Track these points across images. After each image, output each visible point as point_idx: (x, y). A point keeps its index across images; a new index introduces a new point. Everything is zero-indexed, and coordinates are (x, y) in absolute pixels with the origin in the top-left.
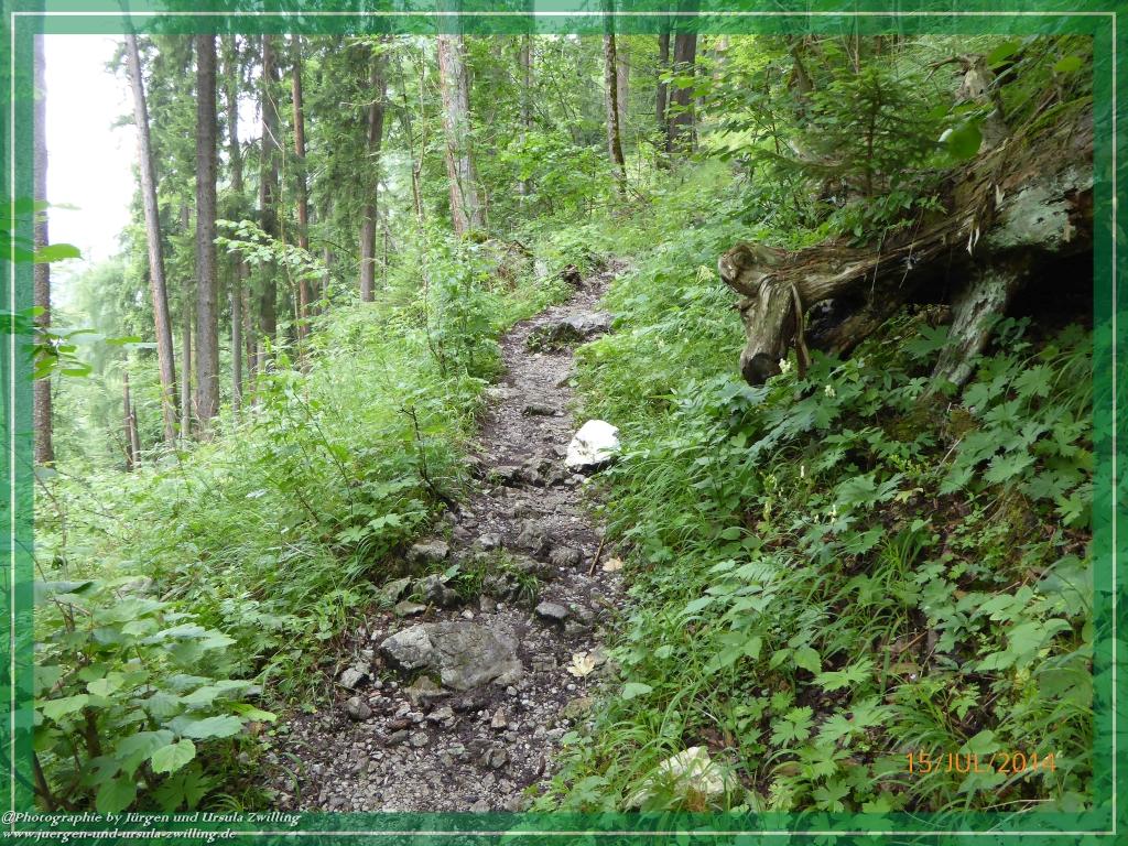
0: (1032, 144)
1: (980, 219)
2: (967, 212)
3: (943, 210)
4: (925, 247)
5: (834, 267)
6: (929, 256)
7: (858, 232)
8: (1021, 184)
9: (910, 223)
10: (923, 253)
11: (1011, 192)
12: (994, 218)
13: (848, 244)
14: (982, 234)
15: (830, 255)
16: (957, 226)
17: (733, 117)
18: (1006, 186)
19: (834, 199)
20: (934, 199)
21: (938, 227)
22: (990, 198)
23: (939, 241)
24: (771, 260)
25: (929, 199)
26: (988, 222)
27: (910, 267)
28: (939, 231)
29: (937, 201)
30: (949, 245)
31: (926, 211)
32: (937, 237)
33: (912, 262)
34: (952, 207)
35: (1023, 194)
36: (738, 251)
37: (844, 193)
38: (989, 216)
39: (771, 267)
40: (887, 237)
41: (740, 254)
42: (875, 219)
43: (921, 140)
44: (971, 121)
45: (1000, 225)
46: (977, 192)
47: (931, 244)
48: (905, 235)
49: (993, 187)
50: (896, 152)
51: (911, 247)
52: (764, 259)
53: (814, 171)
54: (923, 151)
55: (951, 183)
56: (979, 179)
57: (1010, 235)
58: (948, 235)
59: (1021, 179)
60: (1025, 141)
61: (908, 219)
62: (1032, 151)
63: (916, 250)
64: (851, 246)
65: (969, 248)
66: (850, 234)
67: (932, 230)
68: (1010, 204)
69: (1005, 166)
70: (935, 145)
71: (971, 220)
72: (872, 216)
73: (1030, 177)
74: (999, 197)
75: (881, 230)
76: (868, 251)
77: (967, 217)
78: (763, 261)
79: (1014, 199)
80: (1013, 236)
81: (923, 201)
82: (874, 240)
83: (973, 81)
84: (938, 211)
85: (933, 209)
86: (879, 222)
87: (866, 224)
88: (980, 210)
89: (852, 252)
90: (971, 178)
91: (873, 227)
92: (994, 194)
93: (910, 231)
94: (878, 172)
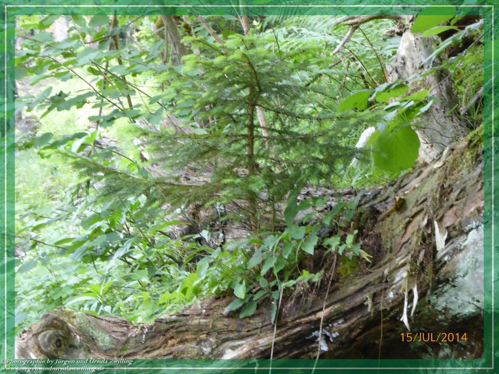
0: (477, 159)
1: (417, 272)
2: (399, 261)
3: (365, 255)
4: (345, 315)
5: (207, 350)
6: (350, 329)
7: (240, 292)
8: (468, 221)
9: (317, 278)
10: (340, 325)
11: (455, 233)
12: (436, 271)
13: (226, 310)
14: (422, 295)
15: (200, 329)
16: (385, 282)
17: (58, 87)
18: (448, 222)
19: (205, 234)
20: (350, 239)
21: (360, 283)
22: (427, 239)
23: (362, 306)
24: (104, 339)
25: (343, 240)
26: (428, 277)
27: (325, 348)
28: (361, 290)
29: (356, 241)
30: (378, 313)
31: (341, 258)
32: (358, 299)
33: (327, 339)
34: (378, 253)
35: (473, 235)
36: (47, 327)
37: (219, 224)
38: (429, 268)
39: (106, 352)
40: (286, 299)
41: (50, 332)
42: (264, 271)
43: (326, 147)
44: (399, 116)
45: (447, 281)
46: (411, 229)
47: (353, 310)
48: (311, 297)
49: (430, 224)
50: (290, 164)
51: (321, 315)
52: (93, 340)
53: (167, 193)
54: (330, 162)
55: (375, 213)
56: (411, 210)
57: (464, 297)
58: (375, 296)
59: (467, 213)
60: (468, 155)
61: (314, 271)
62: (478, 170)
63: (329, 320)
64: (233, 315)
65: (404, 318)
66: (228, 294)
67: (352, 289)
68: (457, 251)
69: (444, 192)
70: (348, 154)
71: (403, 274)
72: (260, 266)
73: (479, 210)
74: (440, 239)
75: (275, 288)
76: (257, 322)
77: (398, 268)
78: (91, 342)
79: (461, 242)
80: (468, 299)
81: (334, 242)
82: (266, 302)
83: (408, 49)
84: (358, 258)
85: (350, 255)
86: (269, 276)
87: (252, 278)
88: (415, 258)
89: (232, 324)
90: (401, 206)
91: (263, 283)
92: (432, 235)
93: (319, 289)
94: (264, 195)
